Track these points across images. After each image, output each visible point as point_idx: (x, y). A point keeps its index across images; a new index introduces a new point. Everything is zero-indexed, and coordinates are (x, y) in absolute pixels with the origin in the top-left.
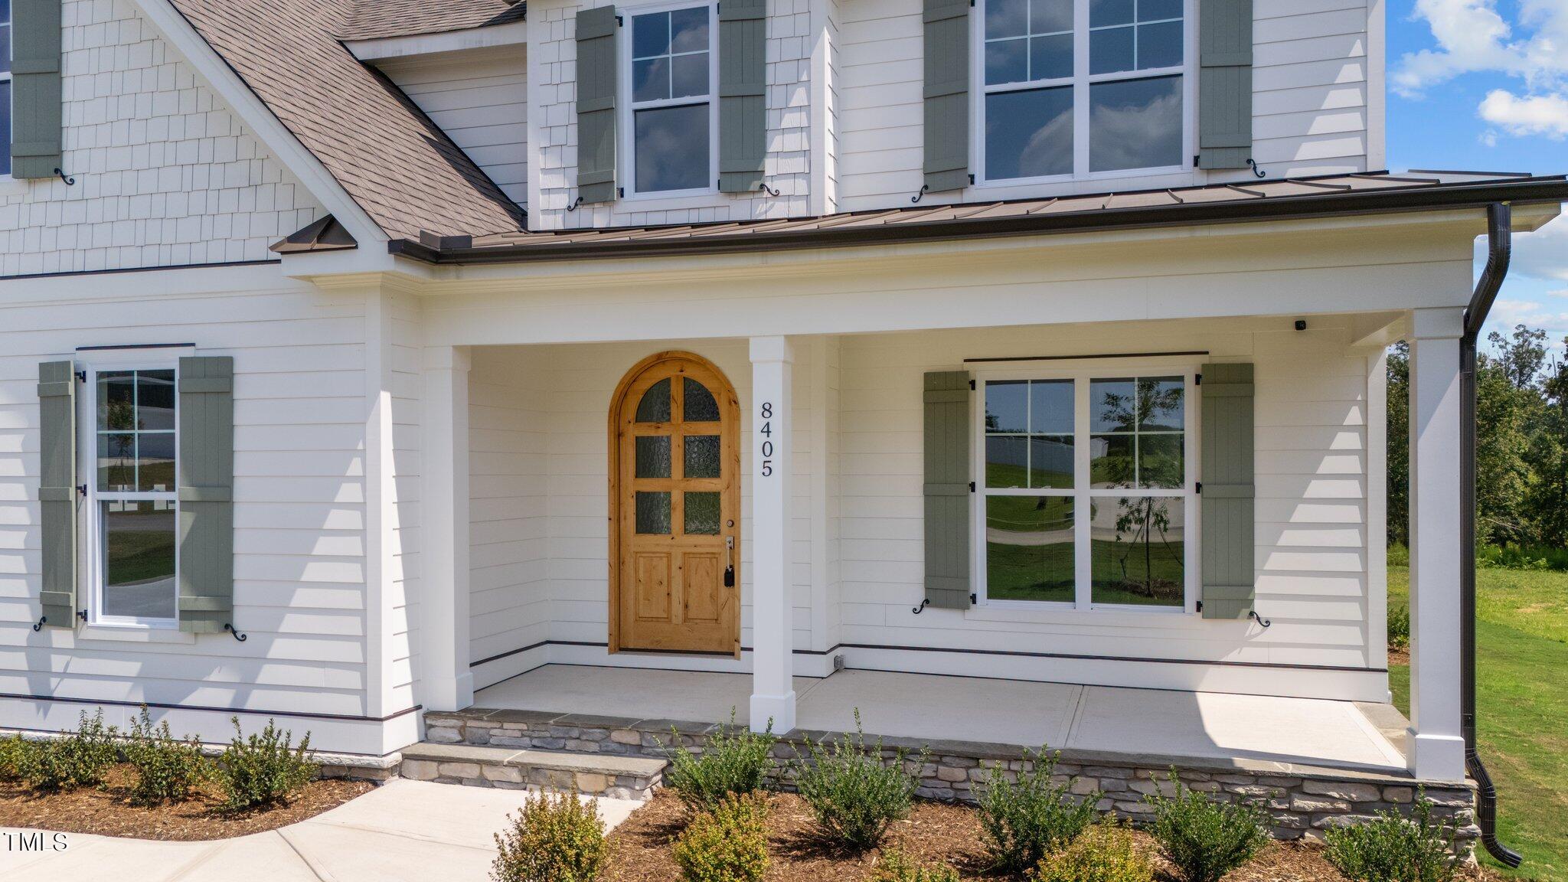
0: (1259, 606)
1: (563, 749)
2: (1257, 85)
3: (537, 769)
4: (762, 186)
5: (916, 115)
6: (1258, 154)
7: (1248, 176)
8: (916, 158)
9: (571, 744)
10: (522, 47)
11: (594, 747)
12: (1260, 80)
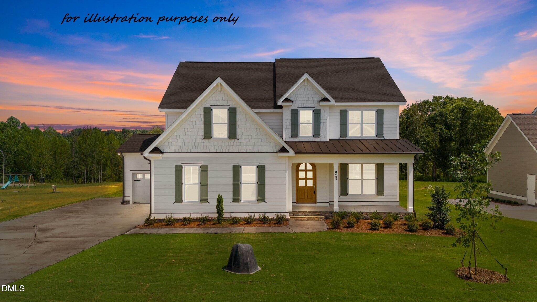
0: (384, 194)
1: (309, 216)
2: (384, 127)
3: (309, 218)
4: (320, 137)
5: (339, 126)
6: (384, 136)
7: (383, 138)
8: (339, 133)
9: (310, 215)
10: (282, 113)
11: (313, 215)
12: (385, 126)
